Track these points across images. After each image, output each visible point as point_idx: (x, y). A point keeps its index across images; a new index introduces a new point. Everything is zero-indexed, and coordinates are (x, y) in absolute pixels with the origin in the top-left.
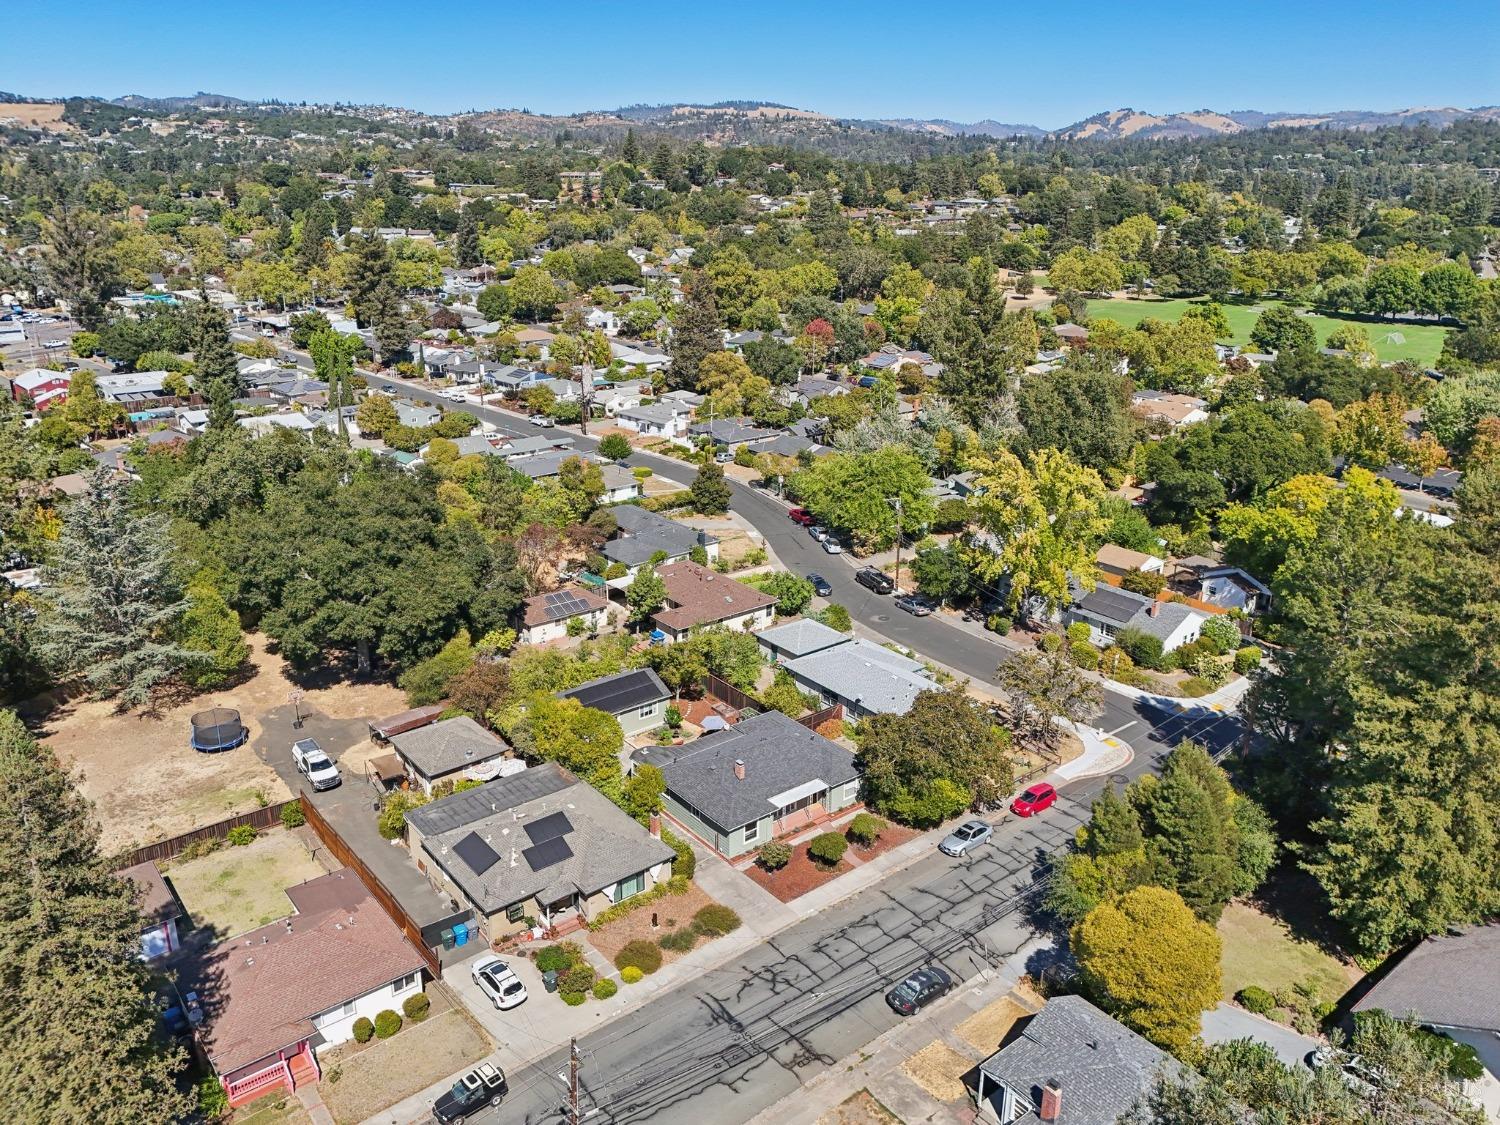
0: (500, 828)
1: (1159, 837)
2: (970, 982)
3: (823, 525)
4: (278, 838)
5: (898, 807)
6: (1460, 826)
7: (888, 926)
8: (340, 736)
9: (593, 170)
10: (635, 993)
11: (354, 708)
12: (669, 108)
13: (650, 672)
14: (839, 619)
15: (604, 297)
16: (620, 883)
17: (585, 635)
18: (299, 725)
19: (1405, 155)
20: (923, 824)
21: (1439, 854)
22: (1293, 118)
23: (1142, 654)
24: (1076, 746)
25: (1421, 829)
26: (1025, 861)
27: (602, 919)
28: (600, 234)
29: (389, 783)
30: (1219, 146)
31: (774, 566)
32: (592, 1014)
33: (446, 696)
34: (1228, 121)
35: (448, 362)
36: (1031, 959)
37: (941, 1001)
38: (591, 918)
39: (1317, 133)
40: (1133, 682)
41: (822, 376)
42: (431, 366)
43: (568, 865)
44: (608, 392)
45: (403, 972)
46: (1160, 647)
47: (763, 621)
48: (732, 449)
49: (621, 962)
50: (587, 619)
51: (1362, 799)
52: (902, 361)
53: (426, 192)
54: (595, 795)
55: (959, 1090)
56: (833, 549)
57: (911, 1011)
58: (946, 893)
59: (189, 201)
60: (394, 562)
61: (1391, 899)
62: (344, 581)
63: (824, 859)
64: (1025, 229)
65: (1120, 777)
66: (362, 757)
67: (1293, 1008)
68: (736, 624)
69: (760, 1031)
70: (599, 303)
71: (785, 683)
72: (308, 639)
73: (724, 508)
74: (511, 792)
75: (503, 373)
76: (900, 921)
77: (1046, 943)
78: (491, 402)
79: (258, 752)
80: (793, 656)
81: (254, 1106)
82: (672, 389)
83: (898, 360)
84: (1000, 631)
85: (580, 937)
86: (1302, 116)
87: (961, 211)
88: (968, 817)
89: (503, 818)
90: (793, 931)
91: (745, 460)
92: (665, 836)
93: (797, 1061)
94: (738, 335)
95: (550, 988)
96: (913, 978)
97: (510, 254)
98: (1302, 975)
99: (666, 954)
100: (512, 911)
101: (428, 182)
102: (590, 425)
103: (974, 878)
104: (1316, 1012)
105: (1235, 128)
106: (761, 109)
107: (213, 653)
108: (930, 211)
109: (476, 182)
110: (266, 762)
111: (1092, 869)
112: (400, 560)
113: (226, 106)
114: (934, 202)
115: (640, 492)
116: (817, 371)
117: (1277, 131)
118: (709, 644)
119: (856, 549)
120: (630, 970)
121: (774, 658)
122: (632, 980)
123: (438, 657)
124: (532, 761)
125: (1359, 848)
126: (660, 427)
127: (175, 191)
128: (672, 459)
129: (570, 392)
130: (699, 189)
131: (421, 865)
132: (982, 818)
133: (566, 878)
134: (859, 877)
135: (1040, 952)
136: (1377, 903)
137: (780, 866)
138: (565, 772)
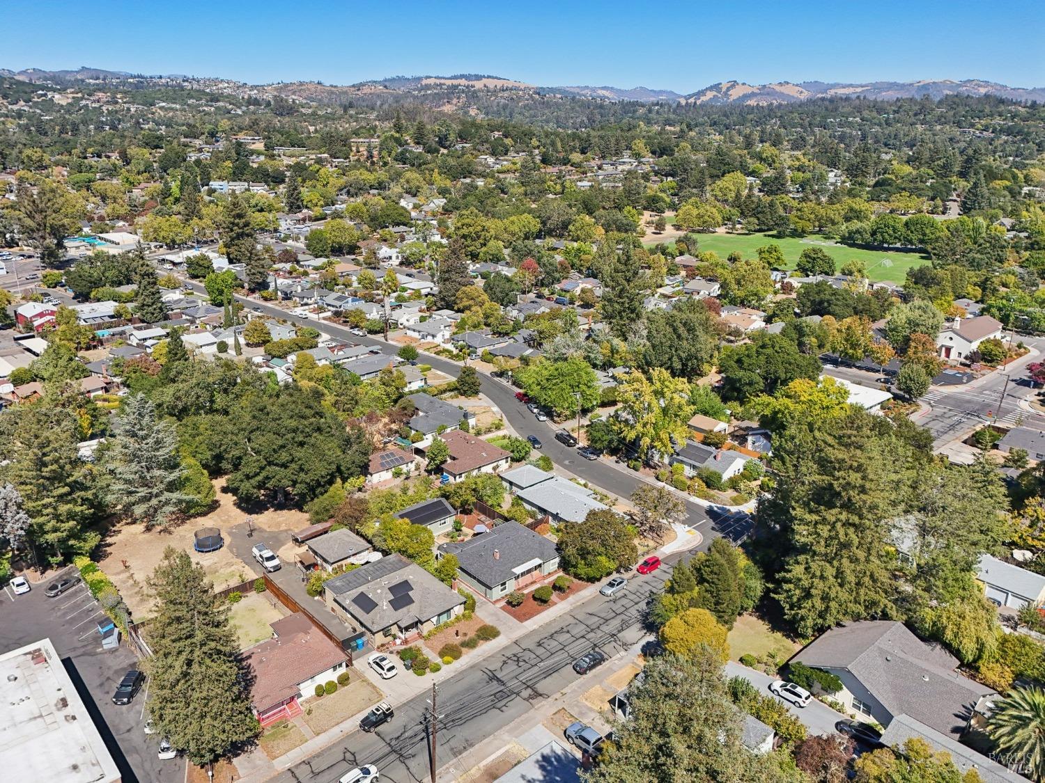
0: (376, 589)
1: (706, 584)
2: (614, 658)
3: (535, 403)
4: (253, 598)
5: (579, 571)
6: (839, 574)
7: (574, 632)
8: (275, 541)
9: (372, 136)
10: (450, 669)
11: (279, 524)
12: (420, 79)
13: (444, 500)
14: (546, 464)
15: (388, 237)
16: (439, 615)
17: (403, 477)
18: (250, 535)
19: (913, 120)
20: (592, 580)
21: (830, 588)
22: (844, 87)
23: (711, 481)
24: (673, 535)
25: (822, 577)
26: (643, 597)
27: (430, 634)
28: (381, 186)
29: (308, 568)
30: (792, 112)
31: (508, 430)
32: (428, 680)
33: (332, 517)
34: (801, 89)
35: (293, 289)
36: (644, 646)
37: (600, 667)
38: (425, 633)
39: (857, 102)
40: (706, 497)
41: (532, 296)
42: (283, 292)
43: (412, 607)
44: (398, 311)
45: (337, 662)
46: (721, 478)
47: (504, 465)
48: (480, 351)
49: (442, 654)
50: (404, 468)
51: (798, 563)
52: (581, 286)
53: (259, 153)
54: (421, 570)
55: (607, 706)
56: (542, 418)
57: (585, 673)
58: (603, 615)
59: (92, 161)
60: (301, 444)
61: (809, 610)
62: (276, 456)
63: (541, 600)
64: (662, 181)
65: (693, 552)
66: (291, 553)
67: (766, 664)
68: (488, 469)
69: (513, 684)
70: (385, 240)
71: (518, 505)
72: (254, 488)
73: (476, 393)
74: (377, 571)
75: (331, 298)
76: (579, 630)
77: (651, 638)
78: (324, 319)
79: (232, 551)
80: (522, 488)
81: (273, 727)
82: (439, 309)
83: (579, 285)
84: (635, 469)
85: (420, 643)
86: (851, 86)
87: (620, 168)
88: (615, 576)
89: (376, 584)
90: (527, 636)
91: (488, 358)
92: (459, 590)
93: (531, 697)
94: (478, 265)
95: (407, 667)
96: (586, 656)
97: (322, 203)
98: (772, 647)
99: (464, 650)
100: (386, 631)
101: (260, 146)
102: (390, 334)
103: (617, 607)
104: (776, 665)
105: (805, 96)
106: (484, 81)
107: (199, 496)
108: (600, 168)
109: (293, 146)
110: (237, 557)
111: (672, 600)
112: (305, 443)
113: (104, 79)
114: (602, 161)
115: (426, 383)
116: (529, 292)
117: (831, 100)
118: (476, 484)
119: (556, 419)
120: (447, 658)
121: (511, 489)
122: (448, 663)
123: (326, 496)
124: (386, 553)
125: (797, 586)
126: (434, 336)
127: (83, 153)
128: (443, 358)
129: (375, 310)
130: (445, 151)
131: (333, 610)
132: (622, 576)
133: (412, 614)
134: (560, 608)
135: (648, 643)
136: (802, 612)
137: (519, 604)
138: (404, 559)
